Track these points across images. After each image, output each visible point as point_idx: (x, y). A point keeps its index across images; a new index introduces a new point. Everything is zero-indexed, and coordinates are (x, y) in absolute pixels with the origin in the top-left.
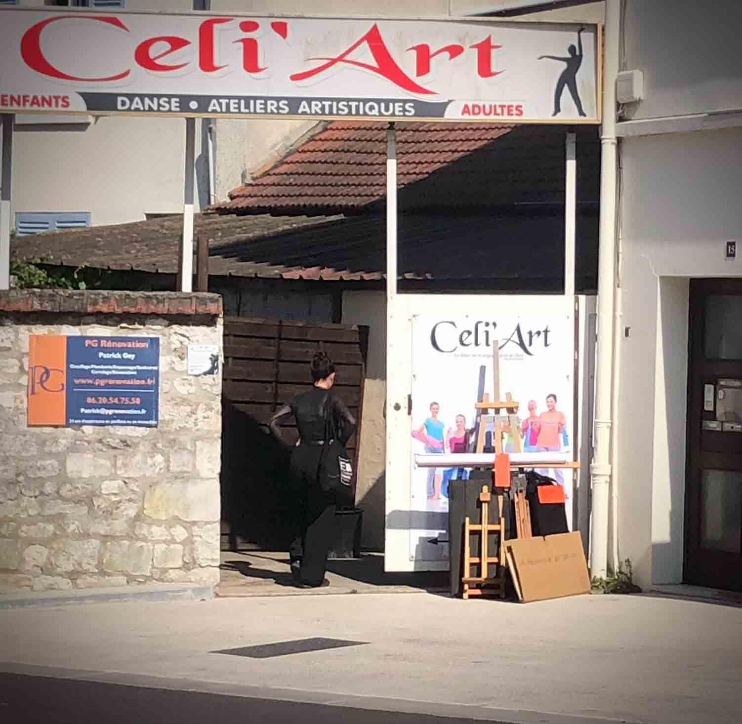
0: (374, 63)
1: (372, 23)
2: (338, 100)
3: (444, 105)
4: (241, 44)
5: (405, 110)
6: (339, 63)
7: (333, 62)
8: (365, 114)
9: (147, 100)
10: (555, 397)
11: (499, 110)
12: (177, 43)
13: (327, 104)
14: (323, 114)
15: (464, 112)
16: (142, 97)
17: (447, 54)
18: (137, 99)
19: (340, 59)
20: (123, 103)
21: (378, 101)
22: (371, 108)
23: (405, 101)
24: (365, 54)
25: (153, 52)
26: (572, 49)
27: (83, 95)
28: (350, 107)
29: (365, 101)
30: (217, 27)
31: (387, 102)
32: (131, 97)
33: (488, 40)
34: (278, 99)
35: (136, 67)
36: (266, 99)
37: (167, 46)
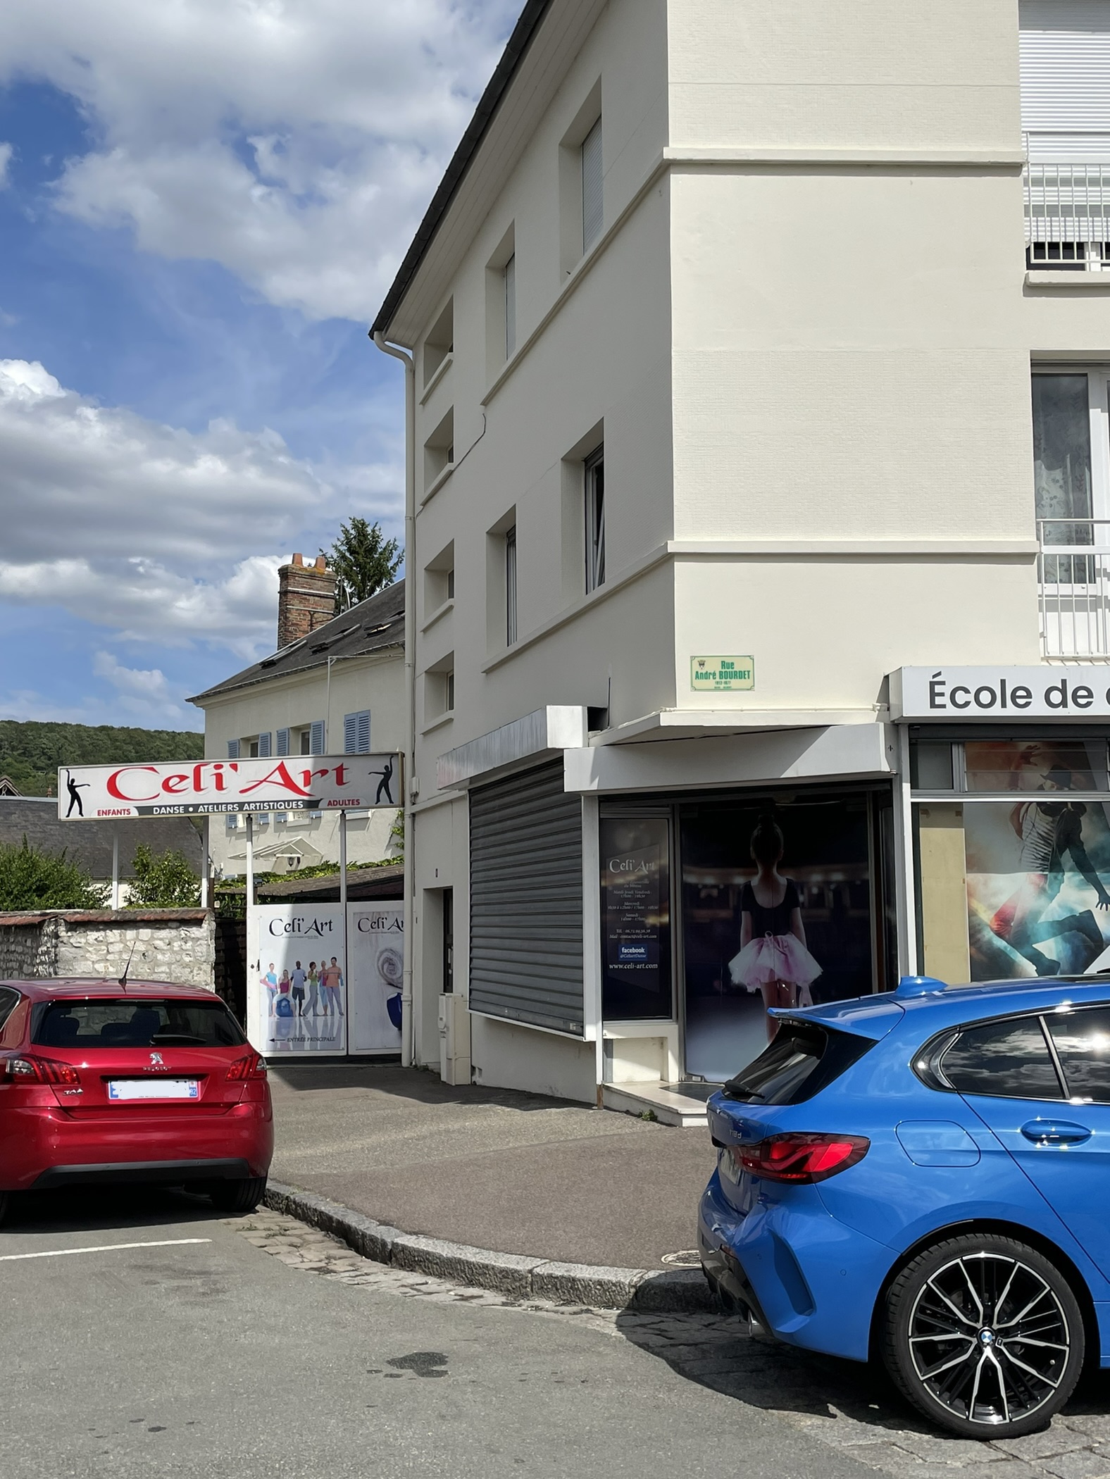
0: (282, 782)
1: (281, 761)
2: (264, 802)
3: (319, 801)
4: (214, 777)
5: (298, 806)
6: (264, 783)
7: (261, 782)
8: (277, 808)
9: (168, 809)
10: (335, 958)
11: (347, 802)
12: (183, 778)
13: (258, 804)
14: (256, 810)
15: (328, 805)
16: (165, 807)
17: (320, 774)
18: (163, 808)
19: (265, 780)
20: (156, 811)
21: (284, 801)
22: (281, 805)
23: (298, 801)
24: (277, 777)
25: (171, 783)
26: (386, 767)
27: (136, 807)
28: (269, 805)
29: (277, 802)
30: (202, 768)
31: (289, 801)
32: (160, 807)
33: (342, 765)
34: (233, 804)
35: (163, 793)
36: (227, 804)
37: (177, 780)
